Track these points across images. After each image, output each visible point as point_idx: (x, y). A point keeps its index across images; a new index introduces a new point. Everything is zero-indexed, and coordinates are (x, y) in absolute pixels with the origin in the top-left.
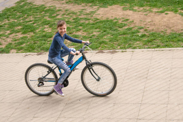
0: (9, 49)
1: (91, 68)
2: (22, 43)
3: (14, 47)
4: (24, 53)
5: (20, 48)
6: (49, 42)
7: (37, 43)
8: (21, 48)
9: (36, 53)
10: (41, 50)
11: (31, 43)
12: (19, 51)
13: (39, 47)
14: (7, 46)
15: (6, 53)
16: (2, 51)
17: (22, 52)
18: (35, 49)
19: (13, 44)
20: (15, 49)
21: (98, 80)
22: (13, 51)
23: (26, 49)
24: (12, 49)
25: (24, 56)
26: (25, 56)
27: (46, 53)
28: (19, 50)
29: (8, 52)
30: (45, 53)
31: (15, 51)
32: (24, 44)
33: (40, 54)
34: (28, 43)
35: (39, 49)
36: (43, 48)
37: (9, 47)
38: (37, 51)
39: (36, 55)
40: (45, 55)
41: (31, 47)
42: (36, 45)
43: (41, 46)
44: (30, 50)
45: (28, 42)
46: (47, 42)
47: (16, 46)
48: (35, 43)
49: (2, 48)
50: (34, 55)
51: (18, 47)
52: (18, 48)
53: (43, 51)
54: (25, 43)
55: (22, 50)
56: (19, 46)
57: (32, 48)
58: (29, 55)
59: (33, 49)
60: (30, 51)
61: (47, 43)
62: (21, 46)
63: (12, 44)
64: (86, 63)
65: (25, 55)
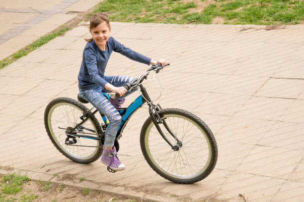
0: (211, 16)
1: (160, 123)
2: (235, 6)
3: (219, 12)
4: (238, 24)
5: (232, 15)
6: (293, 5)
7: (267, 5)
8: (235, 16)
9: (264, 27)
10: (276, 20)
11: (254, 6)
12: (230, 21)
13: (271, 14)
14: (205, 11)
15: (204, 24)
16: (197, 19)
17: (235, 23)
18: (263, 18)
19: (218, 7)
20: (222, 16)
21: (176, 148)
22: (217, 19)
23: (244, 16)
24: (216, 15)
25: (239, 30)
26: (241, 31)
27: (285, 25)
28: (230, 19)
29: (208, 22)
30: (283, 27)
31: (222, 20)
32: (241, 8)
33: (273, 28)
34: (249, 6)
35: (271, 18)
36: (280, 16)
37: (211, 11)
38: (266, 22)
39: (264, 29)
40: (283, 30)
41: (254, 14)
42: (265, 9)
43: (274, 13)
44: (252, 19)
45: (249, 4)
46: (288, 4)
47: (223, 11)
48: (263, 7)
49: (197, 14)
50: (261, 29)
51: (229, 12)
52: (228, 16)
53: (278, 23)
54: (242, 6)
55: (235, 20)
56: (231, 11)
57: (256, 16)
58: (250, 29)
59: (259, 18)
60: (251, 22)
61: (289, 7)
62: (235, 11)
63: (215, 6)
64: (150, 111)
65: (242, 28)
